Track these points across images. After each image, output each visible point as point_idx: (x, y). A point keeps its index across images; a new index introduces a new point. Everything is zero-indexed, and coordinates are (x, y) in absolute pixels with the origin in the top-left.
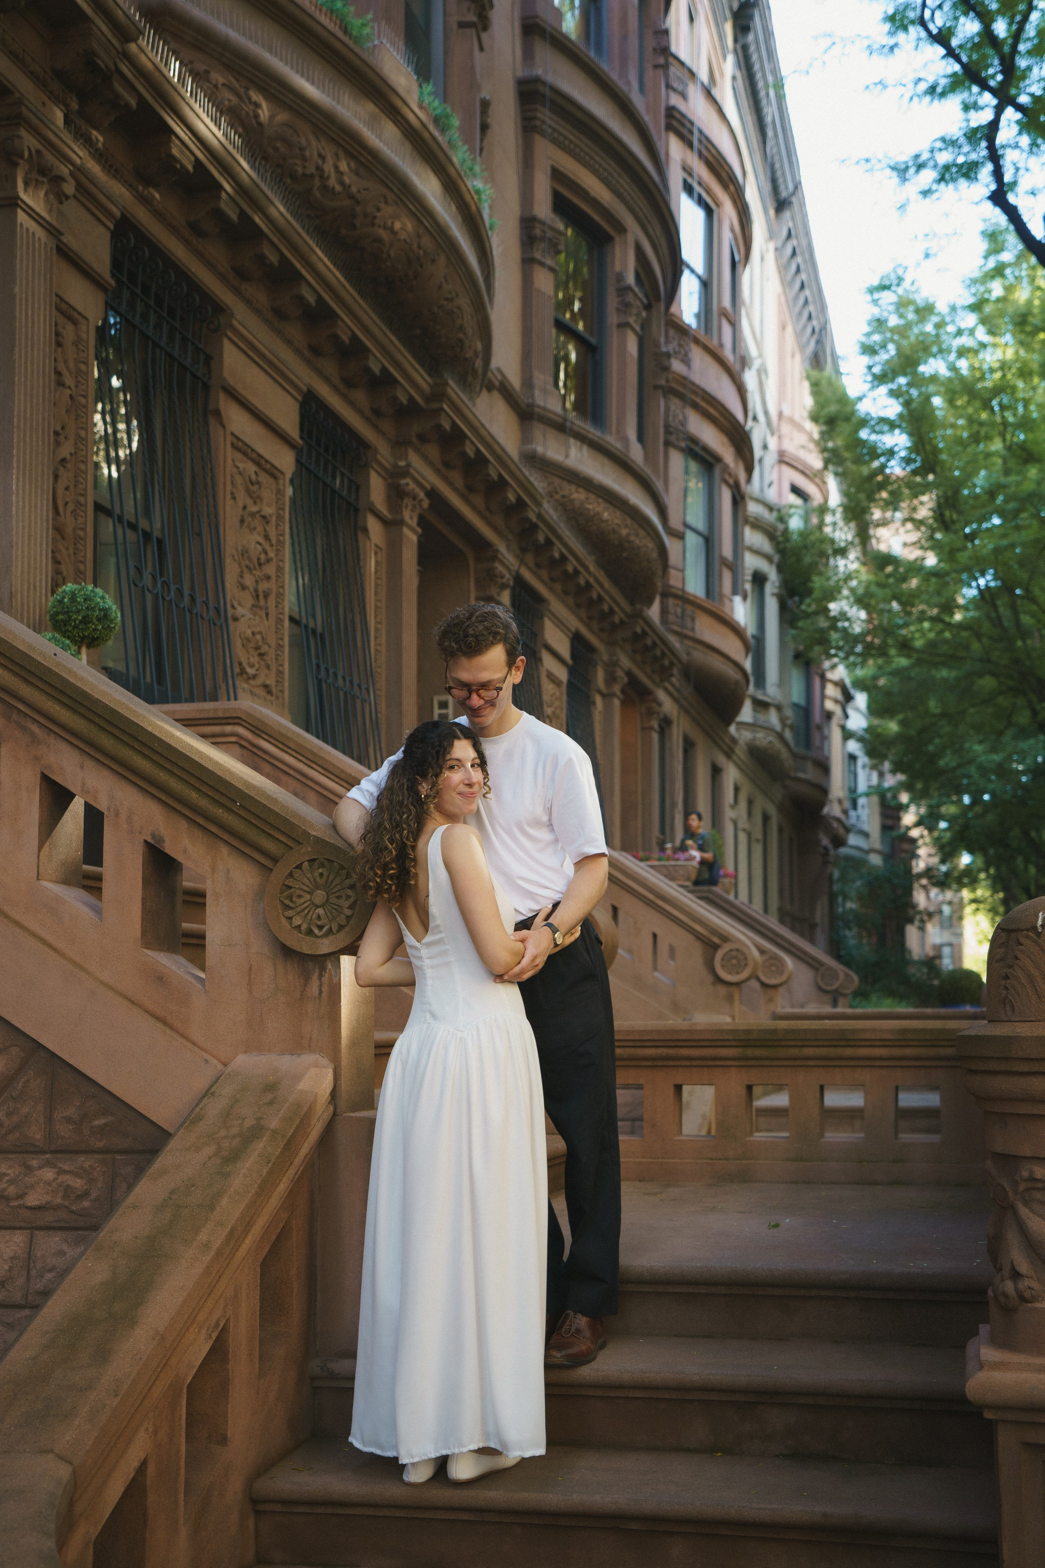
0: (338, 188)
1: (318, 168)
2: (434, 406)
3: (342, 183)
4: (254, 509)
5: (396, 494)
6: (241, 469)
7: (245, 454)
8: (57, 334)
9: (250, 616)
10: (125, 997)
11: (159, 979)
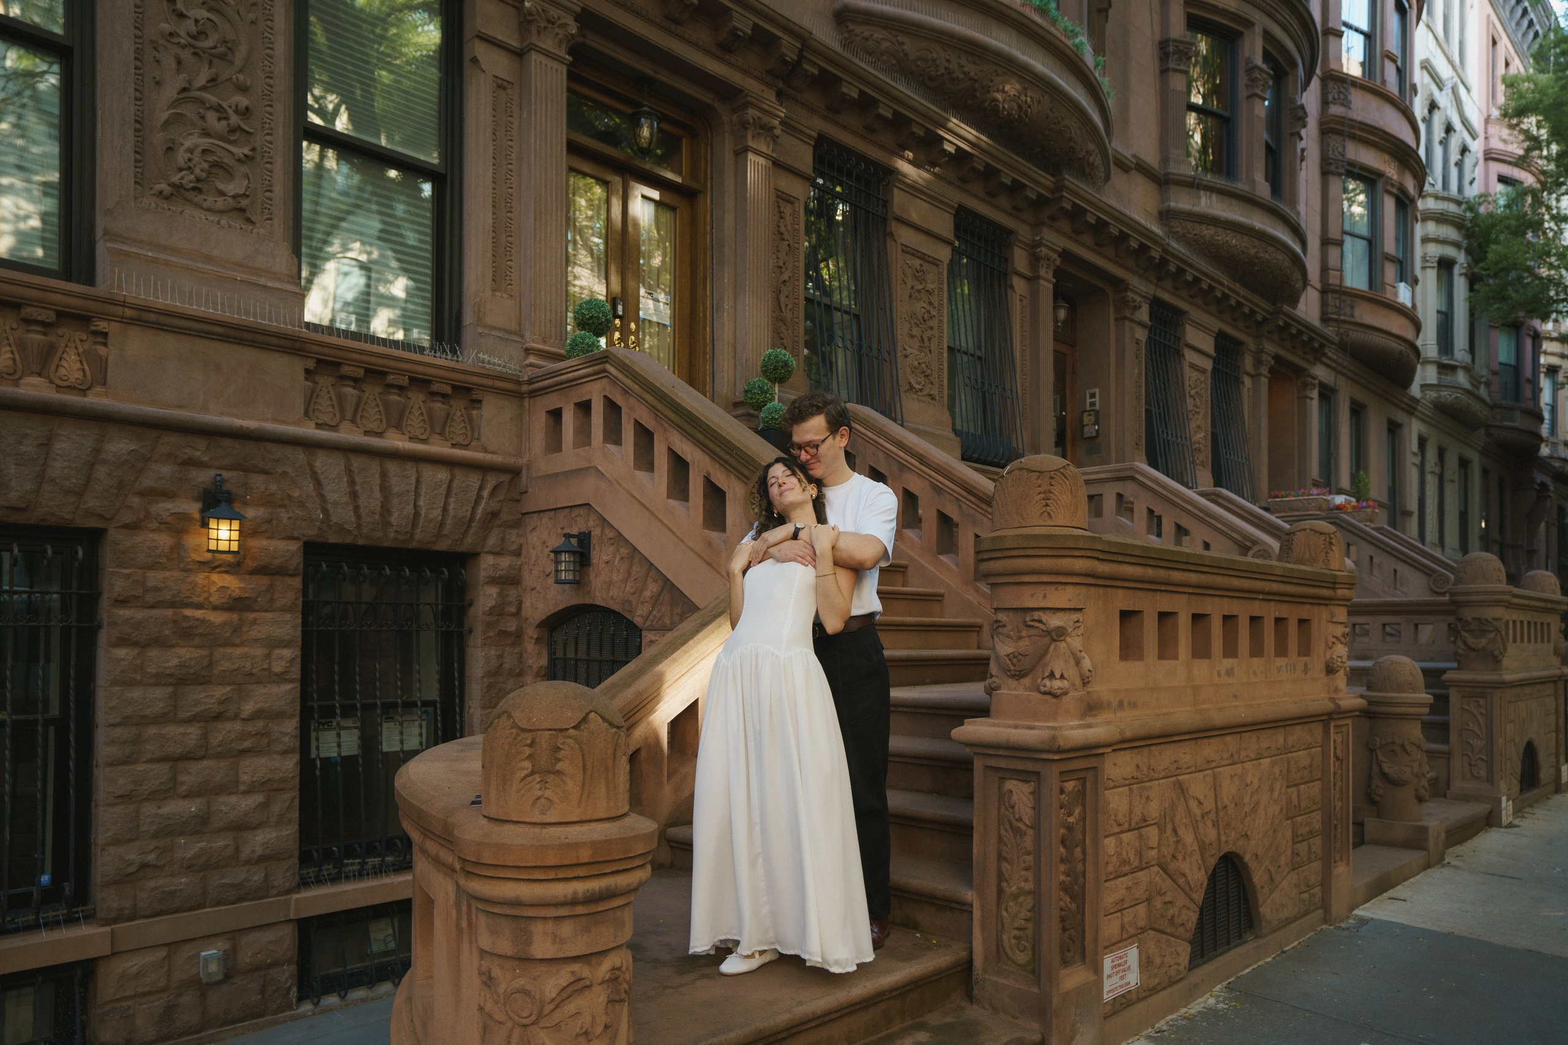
0: (961, 76)
2: (1057, 195)
3: (964, 73)
4: (920, 287)
5: (1035, 259)
6: (910, 265)
7: (913, 255)
8: (780, 212)
9: (916, 352)
10: (696, 553)
11: (710, 544)
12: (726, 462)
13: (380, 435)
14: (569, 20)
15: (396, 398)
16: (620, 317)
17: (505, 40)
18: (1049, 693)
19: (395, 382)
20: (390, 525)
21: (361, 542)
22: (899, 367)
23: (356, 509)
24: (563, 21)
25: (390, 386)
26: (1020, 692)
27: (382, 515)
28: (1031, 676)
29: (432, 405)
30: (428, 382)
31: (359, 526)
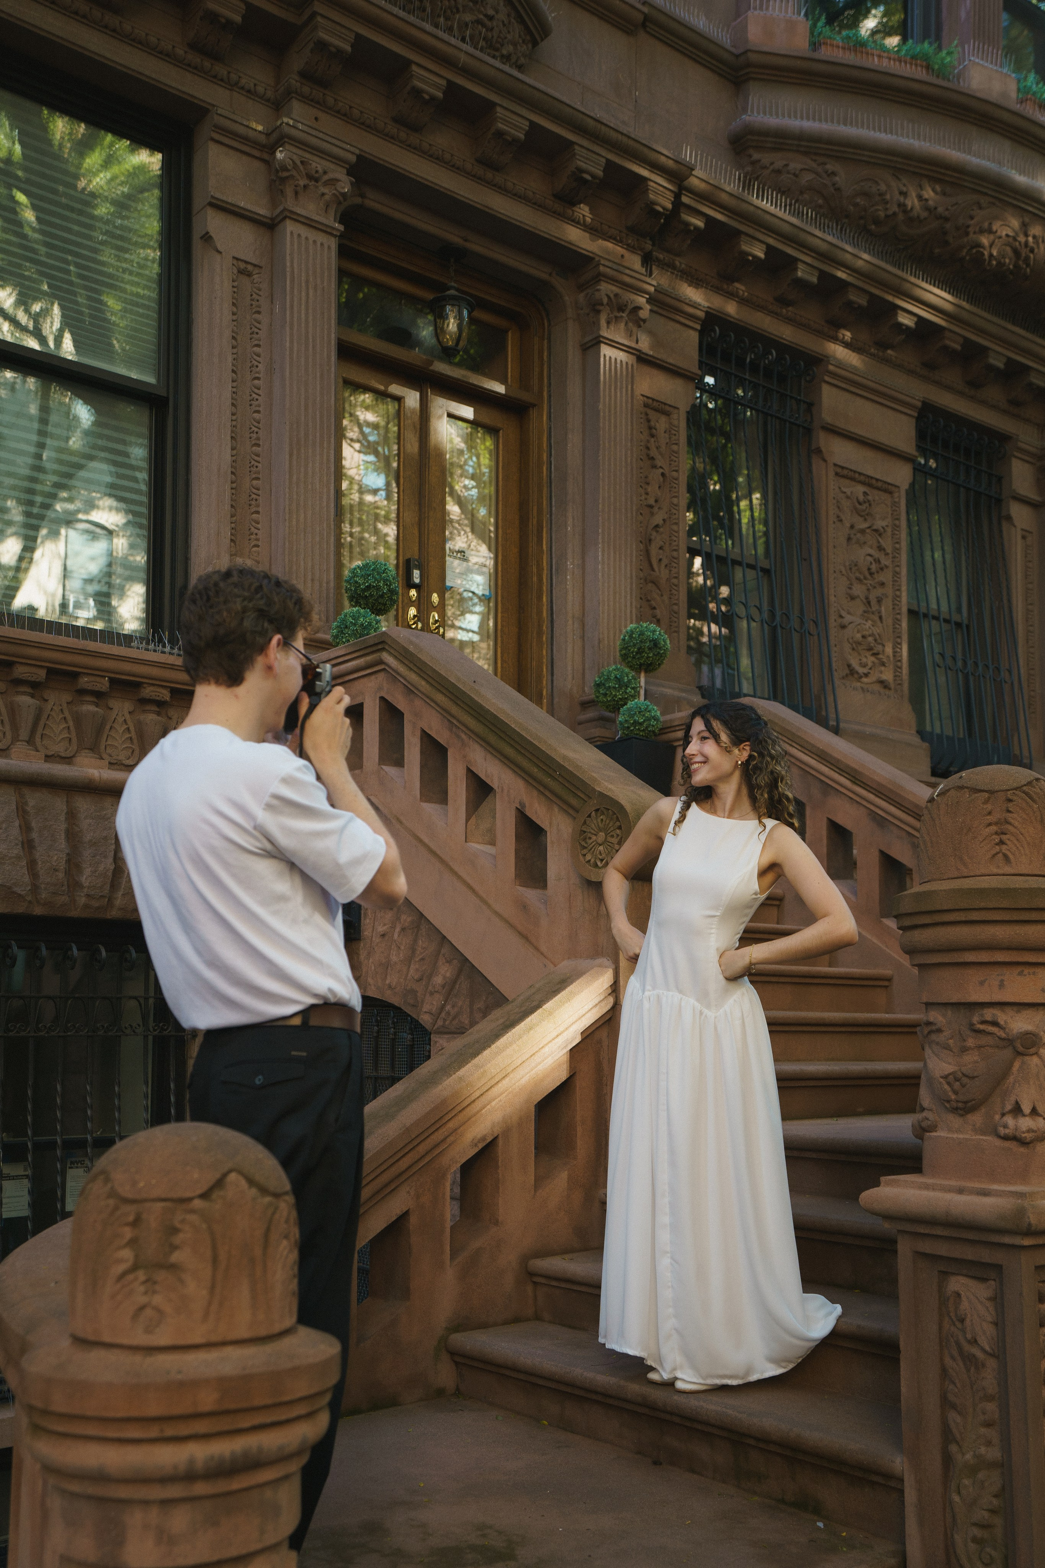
0: (924, 214)
1: (900, 205)
3: (927, 209)
4: (864, 526)
6: (849, 493)
7: (853, 479)
8: (650, 428)
9: (859, 620)
10: (507, 921)
11: (524, 907)
12: (546, 787)
13: (68, 760)
14: (340, 174)
15: (92, 708)
16: (415, 586)
17: (249, 207)
18: (1014, 1138)
19: (90, 687)
20: (78, 885)
21: (38, 911)
22: (832, 642)
23: (32, 865)
24: (330, 175)
25: (82, 692)
26: (967, 1135)
27: (68, 872)
28: (983, 1110)
29: (142, 717)
30: (137, 685)
31: (35, 888)
